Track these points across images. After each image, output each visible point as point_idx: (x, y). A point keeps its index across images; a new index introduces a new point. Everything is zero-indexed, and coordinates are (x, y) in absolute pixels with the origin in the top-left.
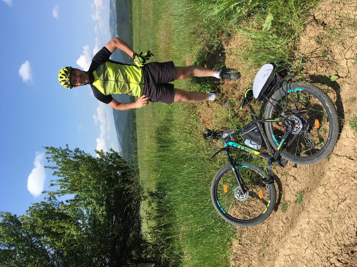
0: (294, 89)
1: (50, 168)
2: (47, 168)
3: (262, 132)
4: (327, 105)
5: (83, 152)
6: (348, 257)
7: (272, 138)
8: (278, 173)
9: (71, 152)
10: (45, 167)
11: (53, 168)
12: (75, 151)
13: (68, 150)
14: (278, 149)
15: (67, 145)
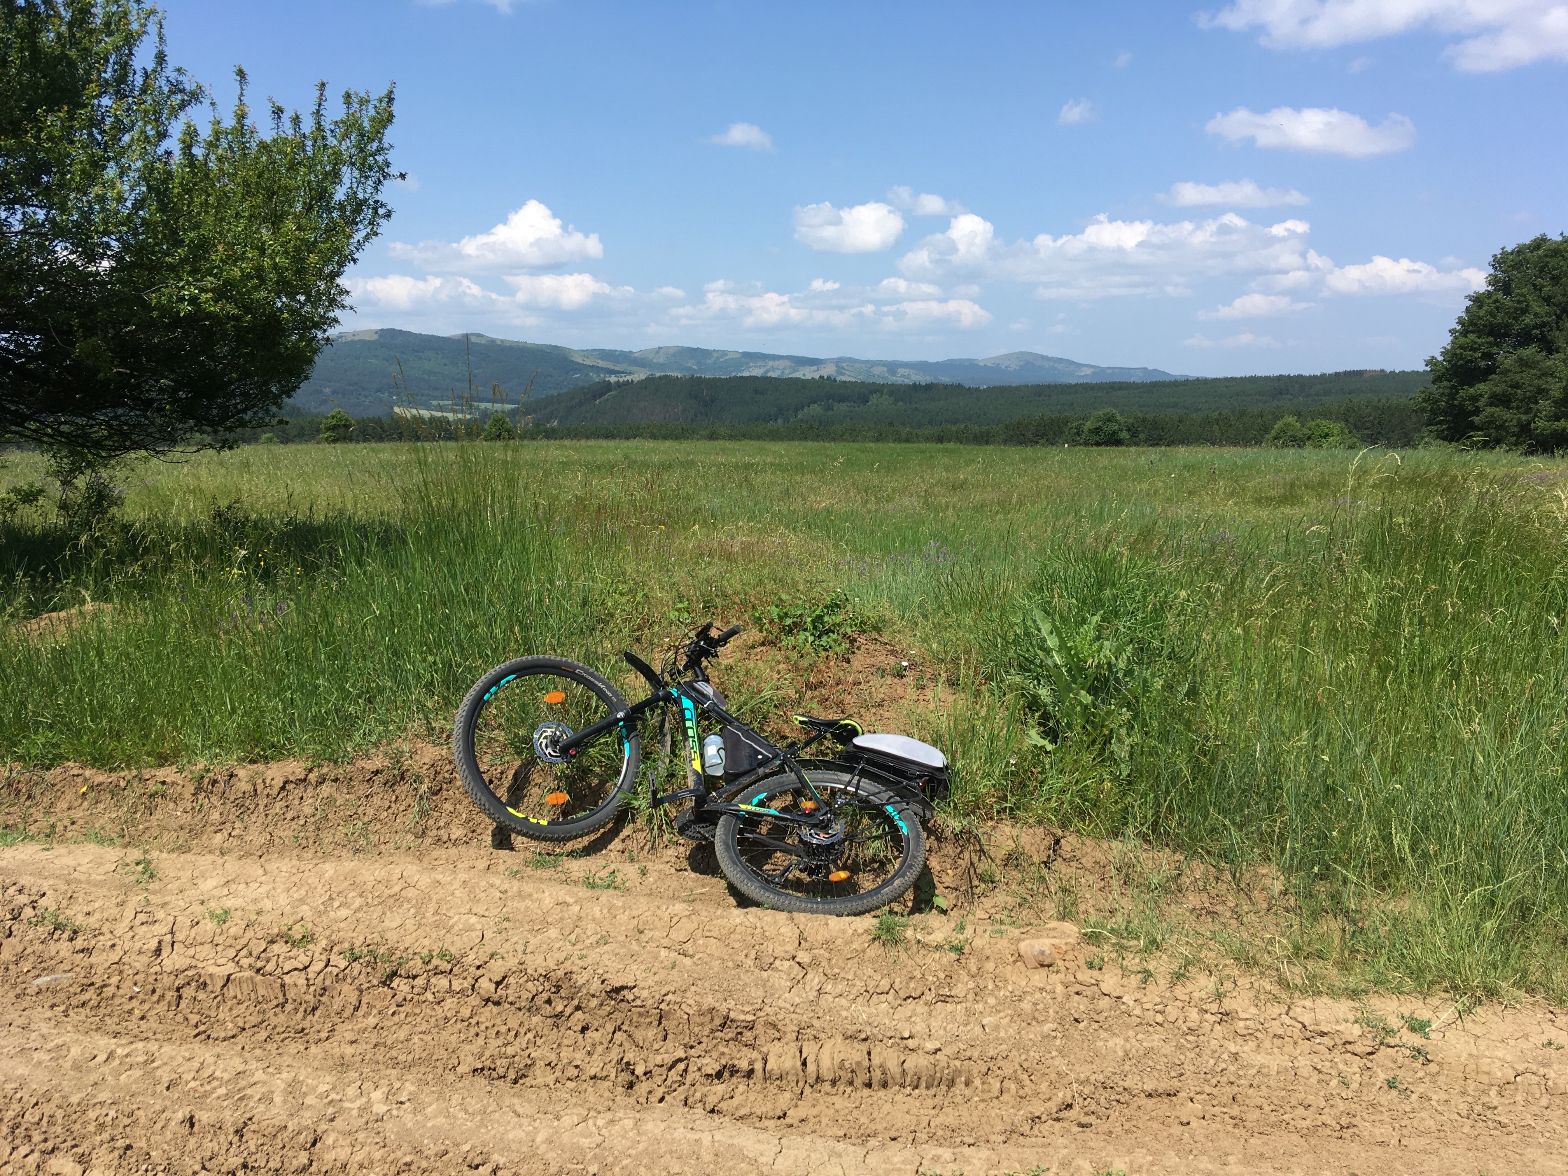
0: (900, 819)
1: (320, 105)
2: (318, 93)
3: (761, 771)
4: (897, 882)
5: (376, 234)
6: (524, 997)
7: (759, 793)
8: (623, 841)
9: (376, 189)
10: (323, 85)
11: (318, 114)
12: (377, 202)
13: (385, 178)
14: (743, 807)
15: (403, 176)
